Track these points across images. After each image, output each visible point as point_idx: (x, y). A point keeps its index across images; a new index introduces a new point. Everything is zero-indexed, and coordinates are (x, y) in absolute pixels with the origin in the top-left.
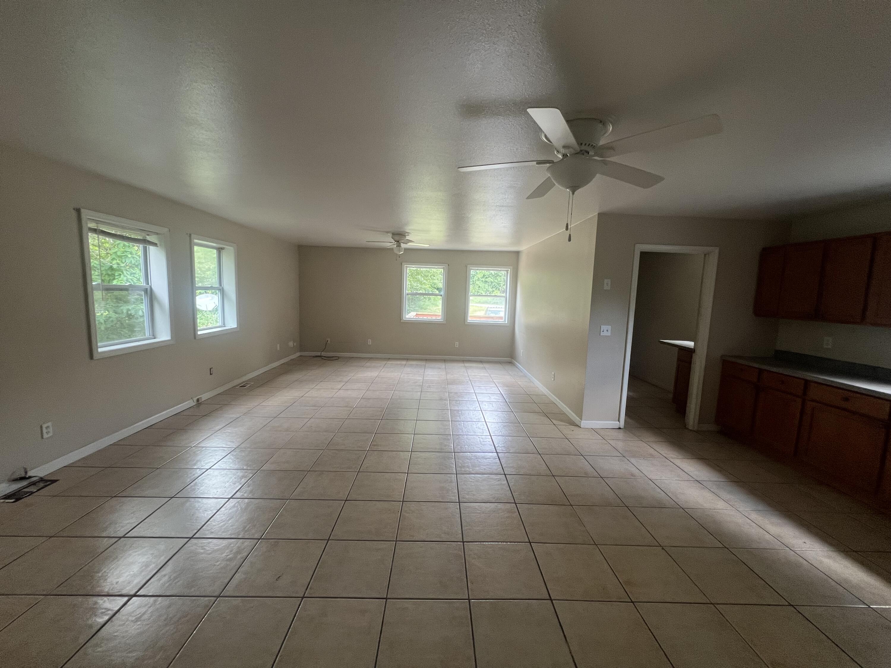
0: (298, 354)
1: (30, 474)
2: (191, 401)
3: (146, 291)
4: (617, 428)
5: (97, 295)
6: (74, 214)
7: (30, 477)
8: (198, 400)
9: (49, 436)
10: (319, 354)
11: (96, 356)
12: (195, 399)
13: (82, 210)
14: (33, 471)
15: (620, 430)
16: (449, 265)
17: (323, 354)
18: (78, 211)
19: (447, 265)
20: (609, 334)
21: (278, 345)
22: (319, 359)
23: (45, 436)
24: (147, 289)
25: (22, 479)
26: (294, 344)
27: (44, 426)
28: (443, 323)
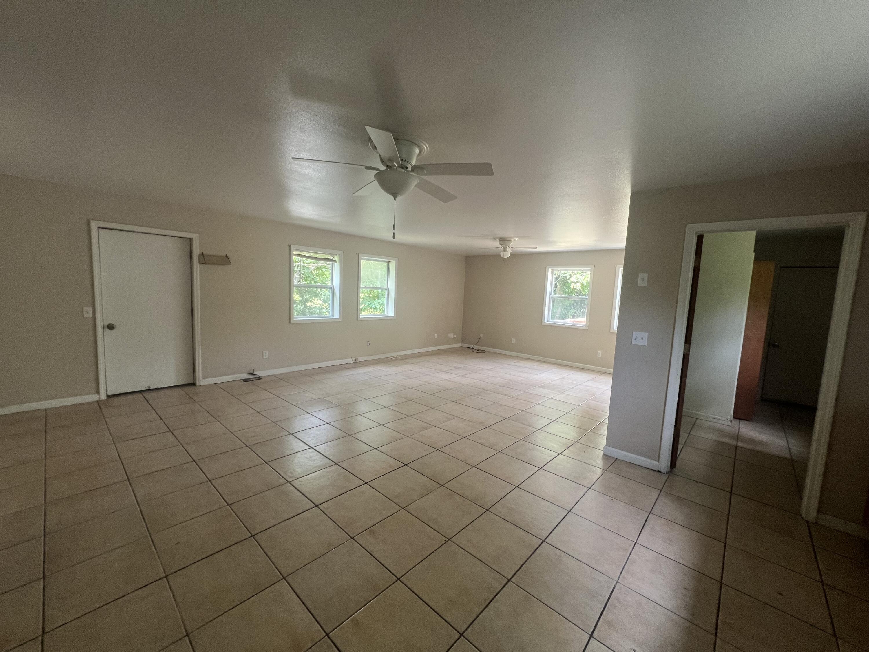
0: (459, 345)
1: (256, 373)
2: (351, 359)
3: (331, 288)
4: (655, 471)
5: (295, 290)
6: (288, 247)
7: (255, 374)
8: (355, 360)
9: (266, 357)
10: (471, 346)
11: (292, 322)
12: (354, 359)
13: (291, 245)
14: (258, 372)
15: (658, 473)
16: (595, 267)
17: (475, 347)
18: (289, 246)
19: (593, 266)
20: (645, 343)
21: (436, 334)
22: (471, 350)
23: (264, 357)
24: (331, 287)
25: (251, 374)
26: (454, 336)
27: (264, 352)
28: (585, 328)
